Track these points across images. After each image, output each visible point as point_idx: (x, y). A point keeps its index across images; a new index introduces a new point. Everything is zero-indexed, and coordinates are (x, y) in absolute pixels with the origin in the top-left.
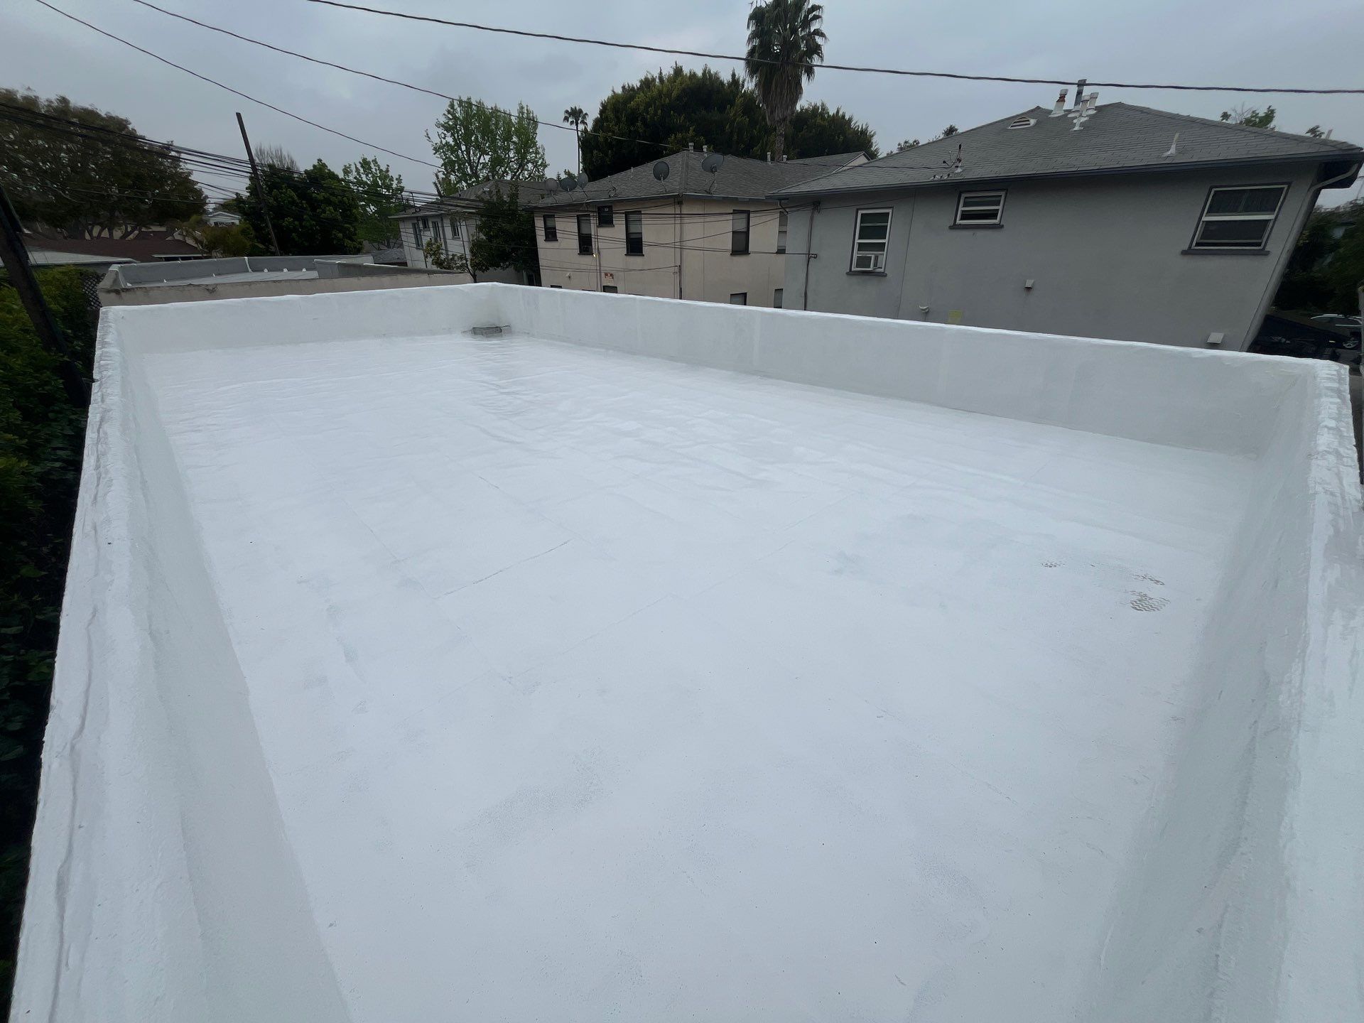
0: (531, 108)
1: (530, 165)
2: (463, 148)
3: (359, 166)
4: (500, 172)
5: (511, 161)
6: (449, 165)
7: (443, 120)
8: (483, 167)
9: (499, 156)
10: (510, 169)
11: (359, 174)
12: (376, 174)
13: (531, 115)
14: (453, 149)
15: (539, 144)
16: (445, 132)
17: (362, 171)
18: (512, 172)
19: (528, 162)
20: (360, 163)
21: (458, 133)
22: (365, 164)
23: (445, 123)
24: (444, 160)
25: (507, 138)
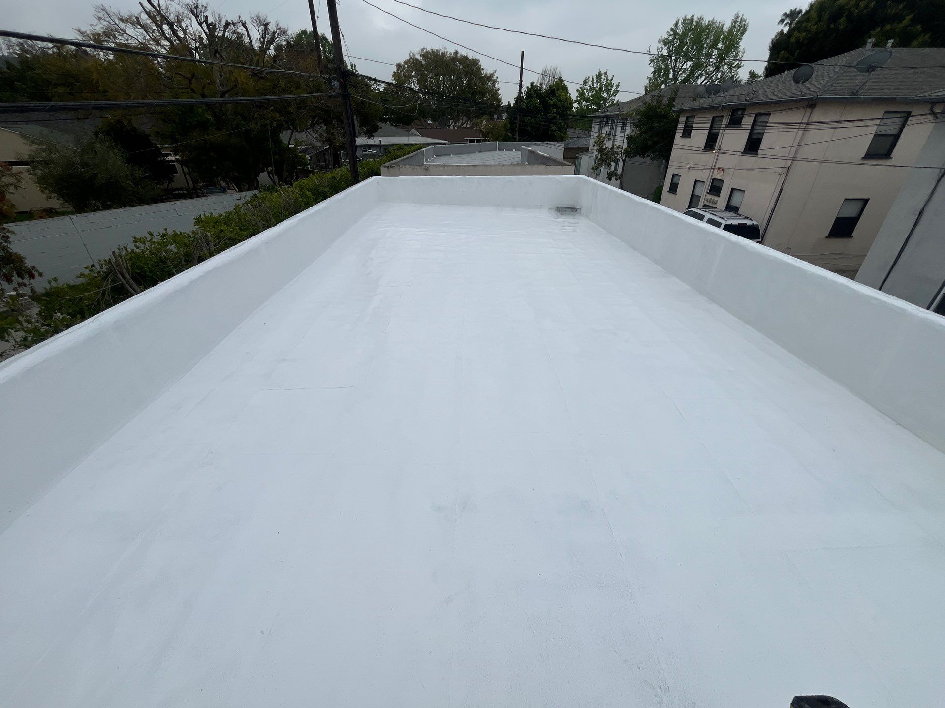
0: (745, 17)
1: (726, 67)
2: (673, 58)
3: (595, 77)
4: (696, 75)
5: (709, 65)
6: (657, 71)
7: (665, 36)
8: (683, 72)
9: (699, 62)
10: (706, 72)
11: (593, 84)
12: (603, 82)
13: (744, 23)
14: (664, 59)
15: (741, 48)
16: (664, 46)
17: (595, 81)
18: (706, 74)
19: (725, 64)
20: (596, 75)
21: (673, 45)
22: (599, 76)
23: (666, 39)
24: (655, 68)
25: (714, 46)
